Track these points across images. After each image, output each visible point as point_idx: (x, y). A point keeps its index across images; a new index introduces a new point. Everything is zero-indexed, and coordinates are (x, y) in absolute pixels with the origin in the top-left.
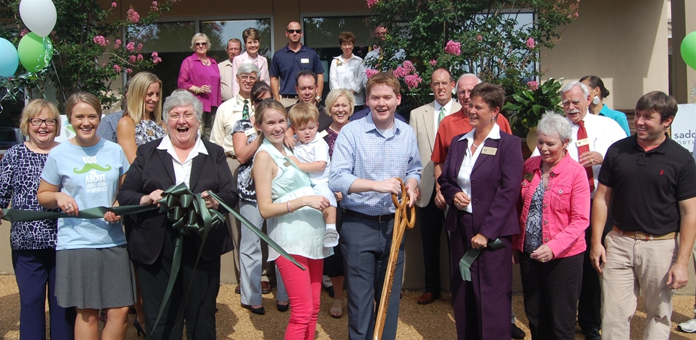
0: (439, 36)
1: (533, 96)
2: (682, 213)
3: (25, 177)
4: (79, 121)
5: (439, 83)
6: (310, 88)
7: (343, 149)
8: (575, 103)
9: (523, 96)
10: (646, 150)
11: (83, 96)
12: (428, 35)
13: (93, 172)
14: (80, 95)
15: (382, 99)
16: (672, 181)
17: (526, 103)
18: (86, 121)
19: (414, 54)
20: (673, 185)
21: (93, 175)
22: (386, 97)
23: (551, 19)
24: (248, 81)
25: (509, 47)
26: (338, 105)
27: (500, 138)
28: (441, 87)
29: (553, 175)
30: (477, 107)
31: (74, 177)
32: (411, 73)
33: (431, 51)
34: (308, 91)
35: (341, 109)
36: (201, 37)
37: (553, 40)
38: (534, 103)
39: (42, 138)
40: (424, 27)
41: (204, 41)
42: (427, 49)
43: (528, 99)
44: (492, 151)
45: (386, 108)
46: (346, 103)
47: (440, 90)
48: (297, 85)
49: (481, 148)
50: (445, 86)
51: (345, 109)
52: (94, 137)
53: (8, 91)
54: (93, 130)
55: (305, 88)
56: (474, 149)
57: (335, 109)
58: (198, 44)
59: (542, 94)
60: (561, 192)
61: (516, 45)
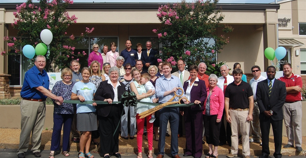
0: (182, 48)
1: (215, 68)
2: (249, 100)
3: (63, 91)
4: (84, 75)
5: (179, 65)
6: (140, 65)
7: (158, 86)
8: (224, 70)
9: (211, 68)
10: (238, 85)
11: (87, 68)
12: (178, 48)
13: (86, 90)
14: (86, 68)
15: (166, 69)
16: (246, 92)
17: (212, 71)
18: (86, 75)
19: (174, 54)
20: (247, 93)
21: (86, 91)
22: (167, 69)
23: (220, 43)
24: (121, 62)
25: (206, 52)
26: (152, 71)
27: (199, 81)
28: (180, 66)
29: (213, 91)
30: (194, 72)
31: (81, 91)
32: (173, 61)
33: (179, 53)
34: (140, 66)
35: (153, 72)
36: (96, 45)
37: (220, 50)
38: (215, 71)
39: (67, 81)
40: (177, 45)
41: (97, 47)
42: (178, 52)
43: (213, 69)
44: (197, 85)
45: (167, 71)
46: (155, 70)
47: (180, 67)
48: (136, 64)
49: (193, 84)
50: (182, 66)
51: (154, 72)
52: (88, 80)
53: (31, 63)
54: (88, 78)
55: (139, 65)
56: (191, 85)
57: (151, 72)
58: (95, 48)
59: (218, 68)
60: (216, 96)
61: (208, 51)
